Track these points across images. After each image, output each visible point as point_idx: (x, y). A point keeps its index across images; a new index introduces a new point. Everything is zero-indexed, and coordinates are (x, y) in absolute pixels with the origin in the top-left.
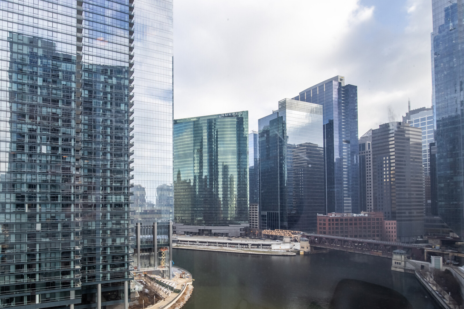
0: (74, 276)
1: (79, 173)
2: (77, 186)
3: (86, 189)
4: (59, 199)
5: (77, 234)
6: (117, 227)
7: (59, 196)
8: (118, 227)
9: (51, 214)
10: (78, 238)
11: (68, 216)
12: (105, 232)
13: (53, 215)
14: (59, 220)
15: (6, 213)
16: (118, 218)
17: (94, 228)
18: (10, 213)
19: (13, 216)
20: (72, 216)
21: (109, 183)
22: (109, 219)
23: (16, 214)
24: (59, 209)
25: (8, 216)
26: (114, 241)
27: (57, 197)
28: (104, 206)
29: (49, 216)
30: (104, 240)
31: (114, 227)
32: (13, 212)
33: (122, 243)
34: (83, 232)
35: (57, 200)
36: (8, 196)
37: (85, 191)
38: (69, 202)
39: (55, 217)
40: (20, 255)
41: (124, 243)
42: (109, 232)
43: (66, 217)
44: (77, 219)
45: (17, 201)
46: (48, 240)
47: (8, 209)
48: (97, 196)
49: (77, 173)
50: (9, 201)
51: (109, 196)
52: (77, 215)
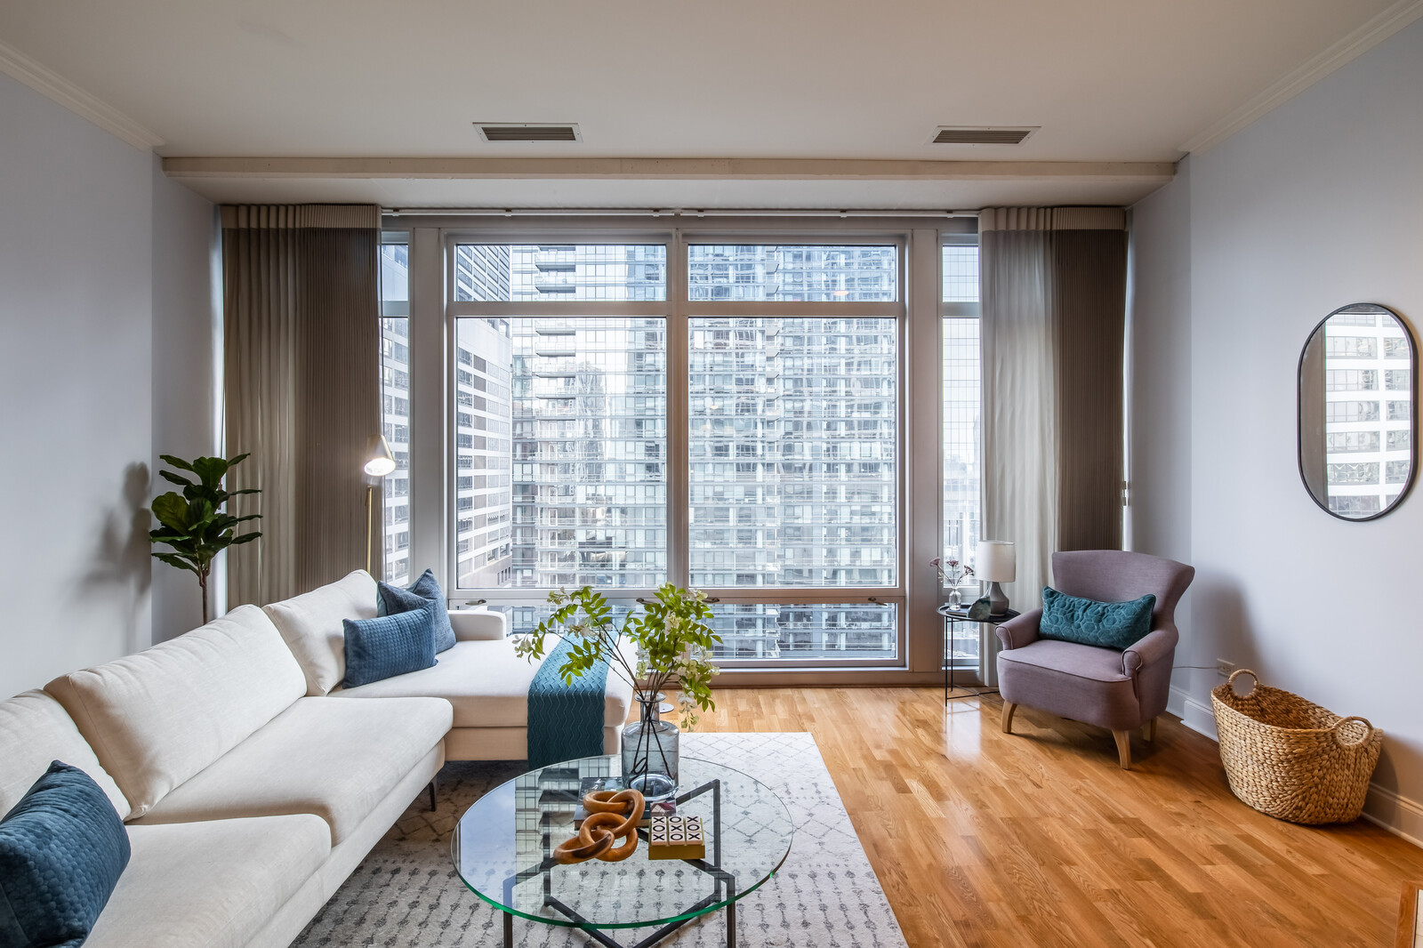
0: (764, 632)
1: (773, 391)
2: (768, 422)
3: (790, 428)
4: (731, 452)
5: (769, 535)
6: (863, 522)
7: (731, 444)
8: (866, 521)
9: (714, 486)
10: (773, 544)
11: (750, 493)
12: (832, 532)
13: (719, 489)
14: (731, 501)
15: (627, 485)
16: (866, 499)
17: (809, 522)
18: (635, 484)
19: (640, 489)
20: (759, 491)
21: (842, 411)
22: (843, 500)
23: (646, 486)
24: (731, 474)
25: (630, 490)
26: (856, 554)
27: (727, 449)
28: (831, 468)
29: (709, 492)
30: (831, 552)
31: (856, 519)
32: (641, 481)
33: (876, 561)
34: (783, 532)
35: (727, 455)
36: (630, 446)
37: (787, 433)
38: (751, 460)
39: (722, 494)
40: (655, 575)
41: (881, 561)
42: (843, 533)
43: (746, 495)
44: (769, 500)
45: (647, 458)
46: (708, 545)
47: (631, 475)
48: (815, 443)
49: (770, 390)
50: (631, 457)
51: (842, 445)
52: (769, 491)
